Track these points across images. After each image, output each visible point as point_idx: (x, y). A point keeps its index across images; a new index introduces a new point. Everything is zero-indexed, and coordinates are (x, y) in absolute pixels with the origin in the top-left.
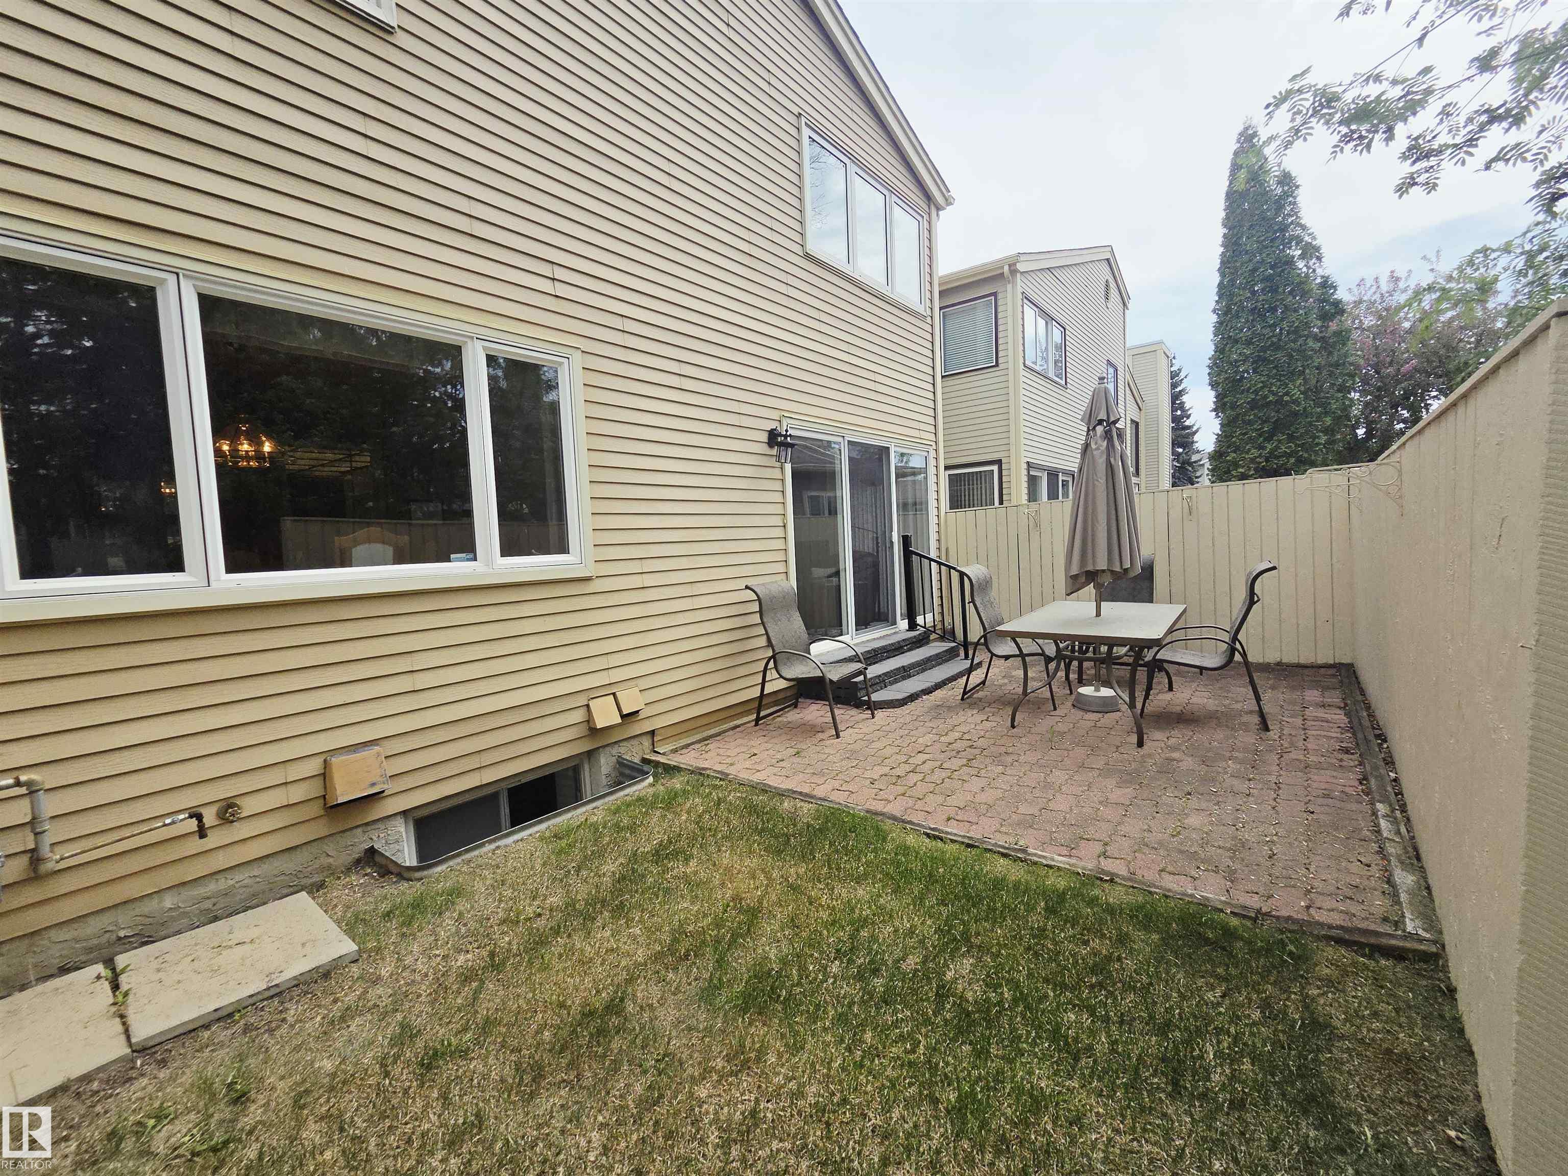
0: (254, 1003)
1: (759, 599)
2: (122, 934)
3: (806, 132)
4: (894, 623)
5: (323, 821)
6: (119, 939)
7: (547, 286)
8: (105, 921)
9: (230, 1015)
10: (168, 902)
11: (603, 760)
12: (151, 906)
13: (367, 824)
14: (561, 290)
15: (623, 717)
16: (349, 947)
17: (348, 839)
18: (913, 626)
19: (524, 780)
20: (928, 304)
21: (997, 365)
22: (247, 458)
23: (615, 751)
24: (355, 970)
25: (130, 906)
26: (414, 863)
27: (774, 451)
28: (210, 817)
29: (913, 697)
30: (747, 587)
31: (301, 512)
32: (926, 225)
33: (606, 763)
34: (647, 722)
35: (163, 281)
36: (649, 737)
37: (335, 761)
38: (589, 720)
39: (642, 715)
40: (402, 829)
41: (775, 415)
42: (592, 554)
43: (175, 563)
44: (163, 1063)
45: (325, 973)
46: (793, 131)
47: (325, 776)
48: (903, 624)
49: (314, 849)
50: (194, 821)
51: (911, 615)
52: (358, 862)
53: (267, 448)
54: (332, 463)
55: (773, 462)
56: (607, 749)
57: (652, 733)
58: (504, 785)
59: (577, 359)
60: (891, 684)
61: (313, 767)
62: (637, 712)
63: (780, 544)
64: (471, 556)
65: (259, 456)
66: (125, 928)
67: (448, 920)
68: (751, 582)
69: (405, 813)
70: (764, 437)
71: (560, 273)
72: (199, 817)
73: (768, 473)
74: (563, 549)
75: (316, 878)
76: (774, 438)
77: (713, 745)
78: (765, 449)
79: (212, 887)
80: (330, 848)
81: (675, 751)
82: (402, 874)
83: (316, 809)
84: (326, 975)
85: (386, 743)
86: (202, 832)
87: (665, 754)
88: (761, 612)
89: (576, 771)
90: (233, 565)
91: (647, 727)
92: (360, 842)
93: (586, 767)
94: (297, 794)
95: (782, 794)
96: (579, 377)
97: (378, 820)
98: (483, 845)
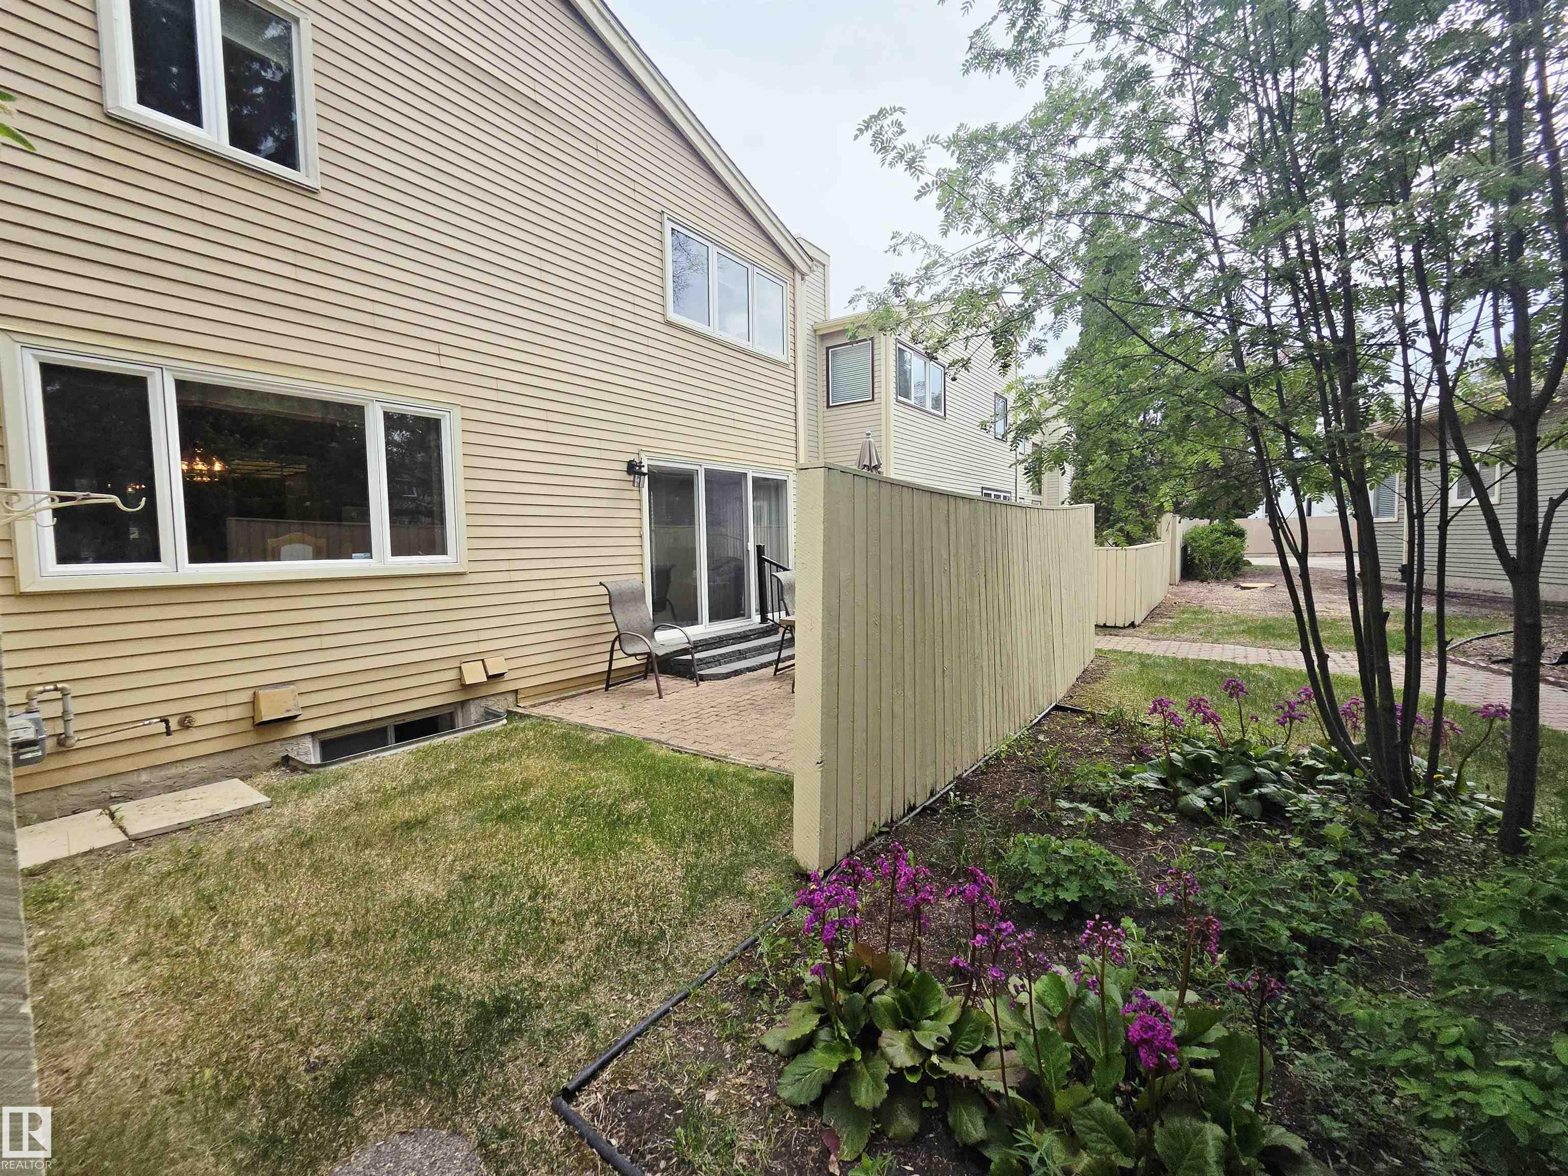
0: (203, 822)
1: (609, 594)
2: (113, 795)
3: (669, 225)
4: (750, 617)
5: (252, 734)
6: (111, 798)
7: (434, 360)
8: (103, 785)
9: (188, 828)
10: (144, 777)
11: (473, 710)
12: (133, 779)
13: (284, 739)
14: (445, 362)
15: (489, 677)
16: (264, 799)
17: (269, 748)
18: (764, 619)
19: (409, 719)
20: (791, 353)
21: (873, 400)
22: (201, 473)
23: (483, 703)
24: (269, 811)
25: (120, 777)
26: (319, 762)
27: (632, 478)
28: (174, 724)
29: (736, 673)
30: (601, 584)
31: (244, 512)
32: (790, 288)
33: (475, 711)
34: (511, 683)
35: (152, 373)
36: (513, 695)
37: (261, 692)
38: (461, 678)
39: (506, 677)
40: (310, 746)
41: (634, 449)
42: (465, 556)
43: (153, 555)
44: (148, 845)
45: (249, 811)
46: (657, 226)
47: (254, 703)
48: (757, 618)
49: (246, 753)
50: (163, 724)
51: (763, 611)
52: (276, 765)
53: (218, 467)
54: (272, 469)
55: (629, 486)
56: (477, 702)
57: (516, 691)
58: (390, 721)
59: (457, 413)
60: (726, 663)
61: (246, 697)
62: (503, 674)
63: (637, 551)
64: (368, 555)
65: (211, 473)
66: (115, 791)
67: (333, 791)
68: (603, 580)
69: (313, 734)
70: (624, 467)
71: (444, 350)
72: (167, 722)
73: (627, 495)
74: (444, 552)
75: (247, 773)
76: (633, 468)
77: (564, 703)
78: (625, 476)
79: (173, 771)
80: (256, 752)
81: (532, 706)
82: (307, 768)
83: (247, 725)
84: (250, 812)
85: (299, 684)
86: (168, 732)
87: (524, 706)
88: (610, 604)
89: (452, 715)
90: (194, 558)
91: (512, 686)
92: (279, 751)
93: (460, 714)
94: (233, 714)
95: (592, 729)
96: (458, 425)
97: (293, 737)
98: (366, 755)
